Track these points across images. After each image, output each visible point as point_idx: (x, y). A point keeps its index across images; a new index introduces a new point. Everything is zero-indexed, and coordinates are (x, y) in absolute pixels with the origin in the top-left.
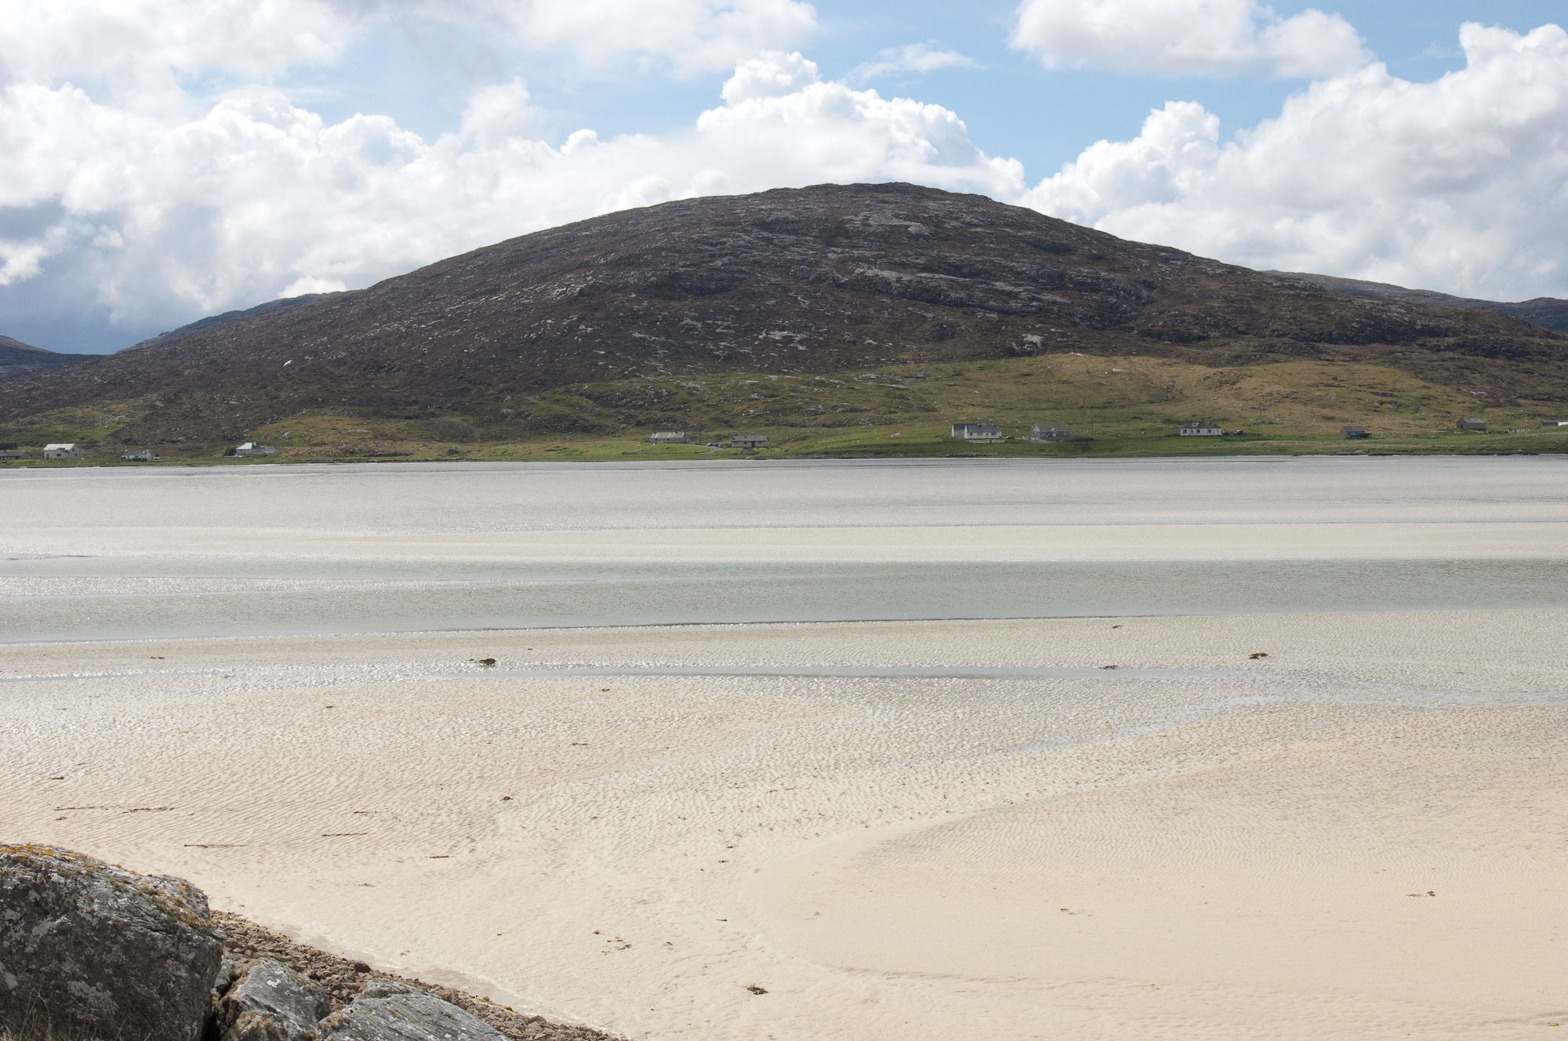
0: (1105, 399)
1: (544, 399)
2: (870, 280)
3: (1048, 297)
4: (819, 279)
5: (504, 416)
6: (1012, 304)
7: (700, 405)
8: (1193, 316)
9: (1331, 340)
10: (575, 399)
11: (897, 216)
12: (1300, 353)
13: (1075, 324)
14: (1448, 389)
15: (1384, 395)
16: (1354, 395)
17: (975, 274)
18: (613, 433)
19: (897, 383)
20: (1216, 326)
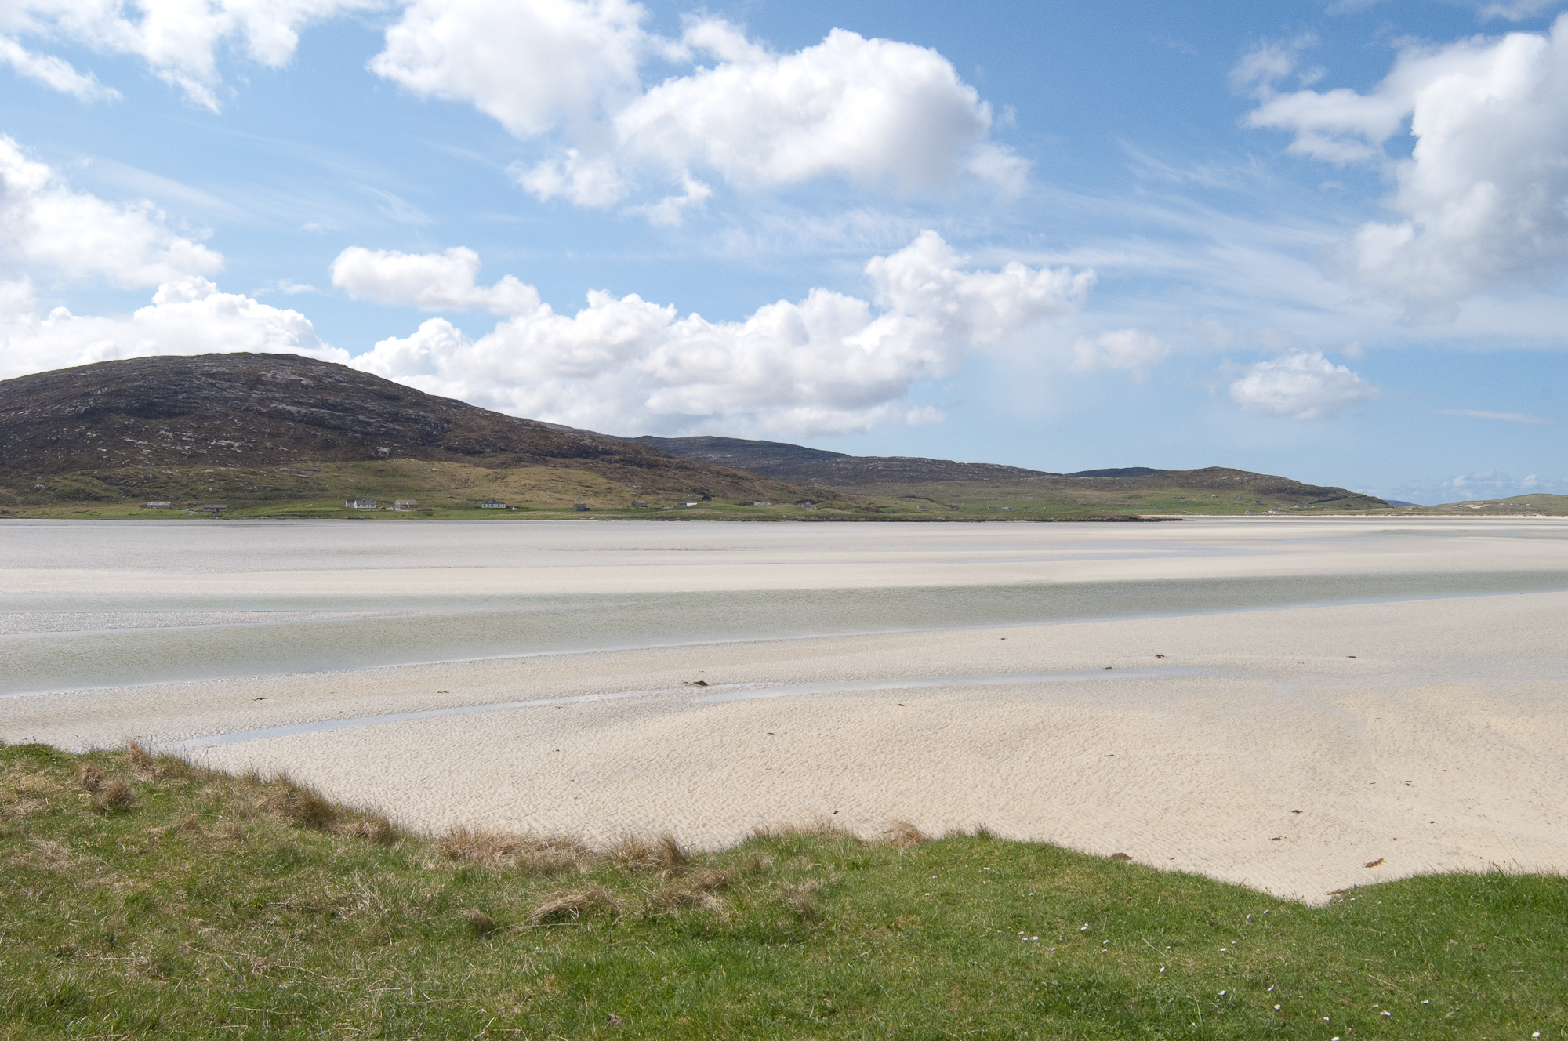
0: (429, 487)
1: (66, 479)
2: (280, 411)
3: (390, 425)
4: (248, 410)
5: (38, 490)
6: (369, 429)
7: (175, 485)
8: (476, 439)
9: (553, 456)
10: (88, 479)
11: (294, 374)
12: (537, 462)
13: (406, 441)
14: (621, 484)
15: (587, 487)
16: (571, 486)
17: (345, 410)
18: (116, 501)
19: (302, 474)
20: (488, 446)
